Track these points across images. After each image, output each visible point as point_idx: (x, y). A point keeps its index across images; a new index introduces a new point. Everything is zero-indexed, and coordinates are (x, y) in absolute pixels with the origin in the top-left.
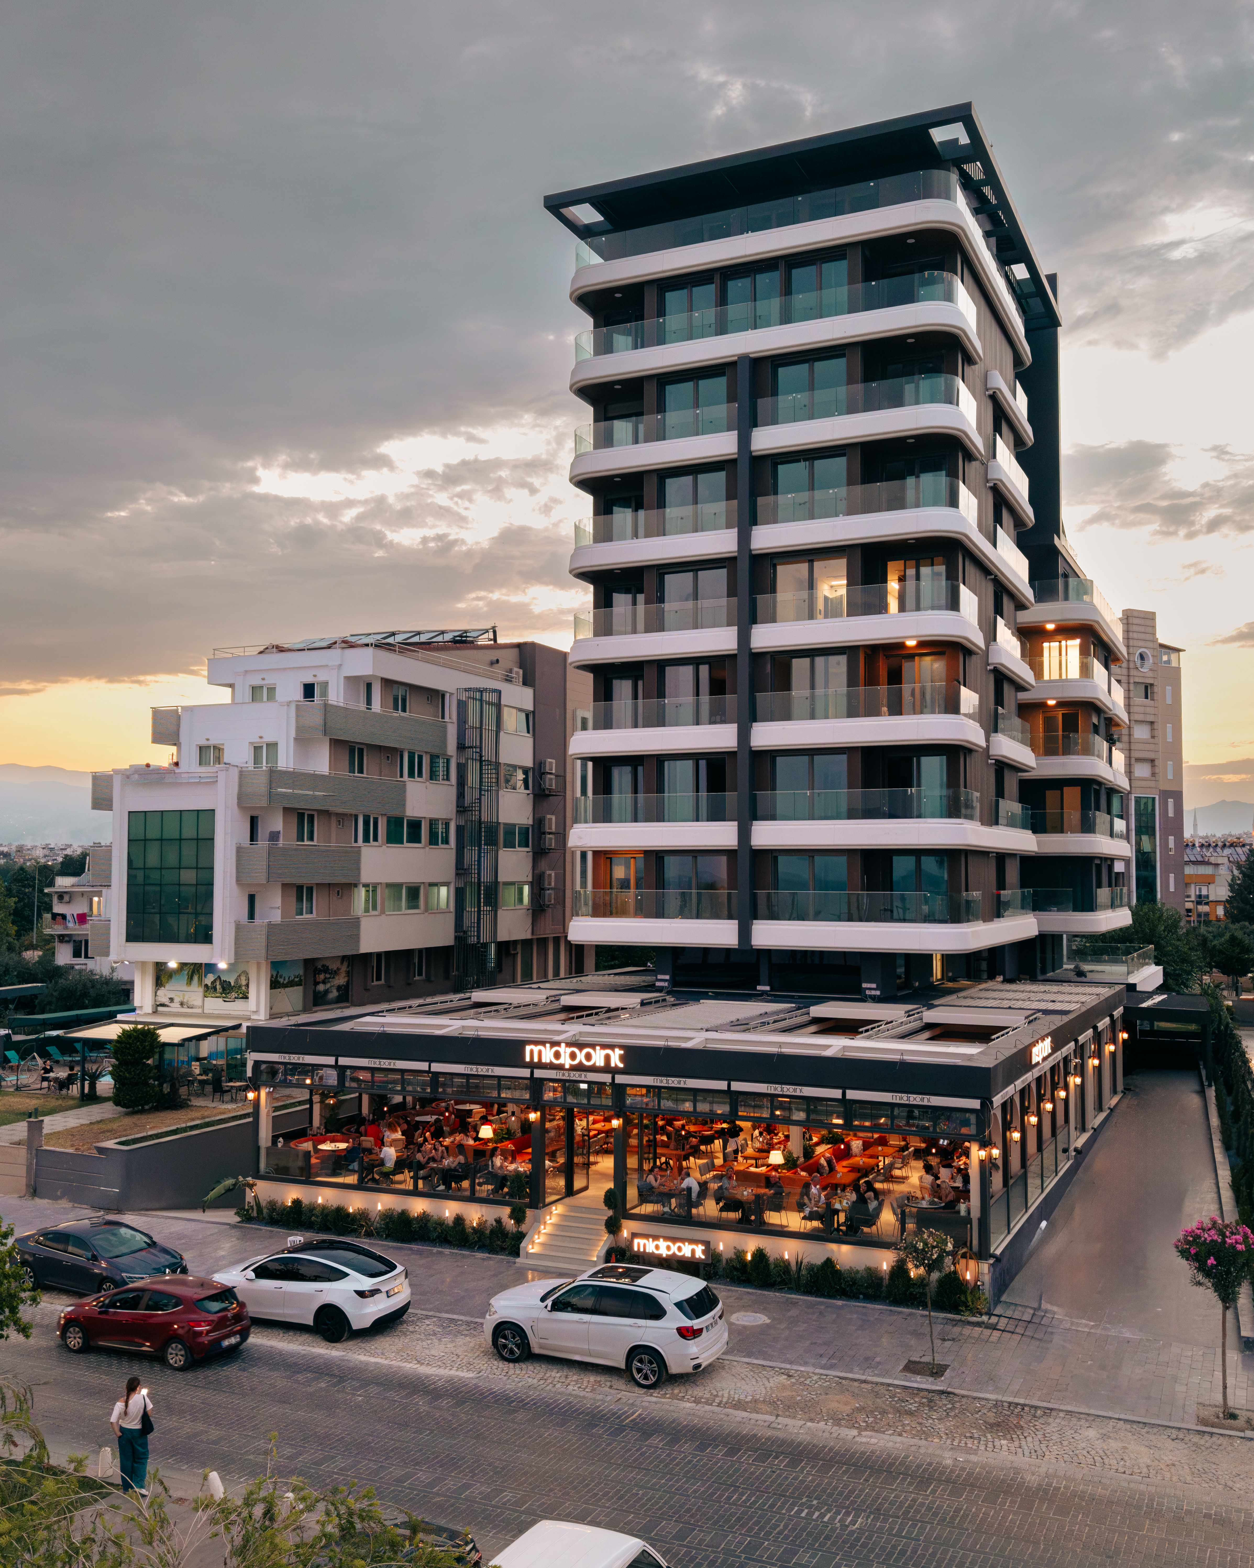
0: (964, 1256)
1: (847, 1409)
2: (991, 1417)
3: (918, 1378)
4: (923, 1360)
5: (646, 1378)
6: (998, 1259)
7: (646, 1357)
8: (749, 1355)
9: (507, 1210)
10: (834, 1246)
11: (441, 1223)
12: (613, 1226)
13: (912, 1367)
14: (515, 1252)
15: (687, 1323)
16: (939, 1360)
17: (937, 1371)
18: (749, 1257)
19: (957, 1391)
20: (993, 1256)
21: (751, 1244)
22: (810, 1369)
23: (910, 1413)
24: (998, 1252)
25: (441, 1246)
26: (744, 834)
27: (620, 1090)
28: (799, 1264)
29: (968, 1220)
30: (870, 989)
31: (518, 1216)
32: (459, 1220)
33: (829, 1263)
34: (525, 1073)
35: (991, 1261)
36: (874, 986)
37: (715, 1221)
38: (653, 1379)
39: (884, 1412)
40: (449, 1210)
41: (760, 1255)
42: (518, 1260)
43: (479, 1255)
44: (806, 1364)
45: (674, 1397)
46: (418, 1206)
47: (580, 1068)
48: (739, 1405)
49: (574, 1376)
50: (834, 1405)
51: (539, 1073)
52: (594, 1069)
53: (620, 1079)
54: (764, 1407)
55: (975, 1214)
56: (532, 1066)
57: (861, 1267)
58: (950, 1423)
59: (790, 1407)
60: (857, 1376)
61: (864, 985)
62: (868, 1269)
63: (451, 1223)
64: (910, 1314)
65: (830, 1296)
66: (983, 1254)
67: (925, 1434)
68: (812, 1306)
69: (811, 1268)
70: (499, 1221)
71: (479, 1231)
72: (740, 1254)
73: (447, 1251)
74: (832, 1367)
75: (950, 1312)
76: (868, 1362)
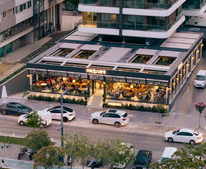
0: (165, 105)
1: (147, 129)
2: (167, 129)
3: (157, 124)
4: (158, 121)
5: (118, 126)
6: (170, 105)
7: (118, 123)
8: (132, 122)
9: (84, 97)
10: (143, 103)
11: (70, 100)
12: (104, 100)
13: (156, 123)
14: (86, 105)
15: (124, 118)
16: (160, 121)
17: (160, 123)
18: (129, 105)
19: (163, 126)
20: (169, 104)
21: (129, 103)
22: (141, 123)
23: (156, 129)
24: (170, 104)
25: (71, 103)
26: (121, 11)
27: (105, 78)
28: (137, 106)
29: (165, 99)
30: (147, 43)
31: (86, 98)
32: (74, 99)
33: (142, 106)
34: (87, 74)
35: (169, 105)
36: (148, 43)
37: (122, 99)
38: (119, 126)
39: (152, 129)
40: (72, 97)
41: (131, 105)
42: (87, 106)
43: (79, 105)
44: (140, 123)
45: (122, 128)
46: (65, 97)
47: (97, 74)
48: (132, 129)
49: (106, 126)
50: (145, 129)
51: (89, 74)
52: (100, 74)
53: (105, 76)
54: (135, 129)
55: (167, 98)
56: (88, 73)
57: (148, 107)
58: (162, 130)
59: (139, 129)
60: (148, 124)
61: (146, 43)
62: (149, 107)
63: (72, 100)
64: (156, 114)
65: (143, 111)
66: (168, 104)
67: (158, 132)
68: (140, 113)
69: (139, 107)
70: (82, 99)
71: (78, 101)
72: (127, 105)
73: (72, 105)
74: (144, 123)
75: (162, 113)
76: (150, 122)
